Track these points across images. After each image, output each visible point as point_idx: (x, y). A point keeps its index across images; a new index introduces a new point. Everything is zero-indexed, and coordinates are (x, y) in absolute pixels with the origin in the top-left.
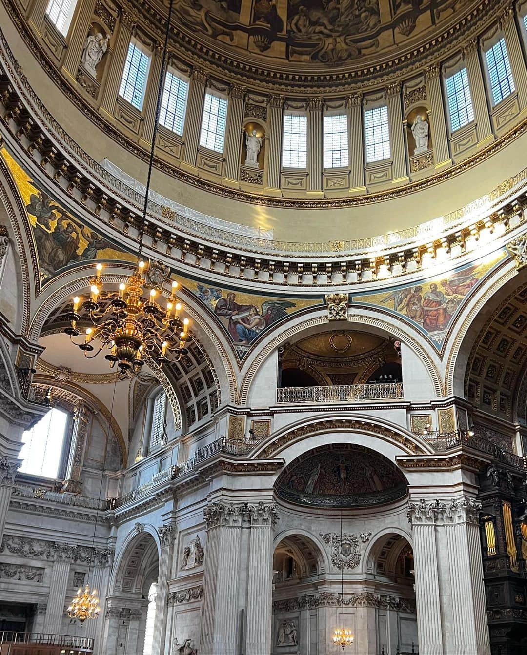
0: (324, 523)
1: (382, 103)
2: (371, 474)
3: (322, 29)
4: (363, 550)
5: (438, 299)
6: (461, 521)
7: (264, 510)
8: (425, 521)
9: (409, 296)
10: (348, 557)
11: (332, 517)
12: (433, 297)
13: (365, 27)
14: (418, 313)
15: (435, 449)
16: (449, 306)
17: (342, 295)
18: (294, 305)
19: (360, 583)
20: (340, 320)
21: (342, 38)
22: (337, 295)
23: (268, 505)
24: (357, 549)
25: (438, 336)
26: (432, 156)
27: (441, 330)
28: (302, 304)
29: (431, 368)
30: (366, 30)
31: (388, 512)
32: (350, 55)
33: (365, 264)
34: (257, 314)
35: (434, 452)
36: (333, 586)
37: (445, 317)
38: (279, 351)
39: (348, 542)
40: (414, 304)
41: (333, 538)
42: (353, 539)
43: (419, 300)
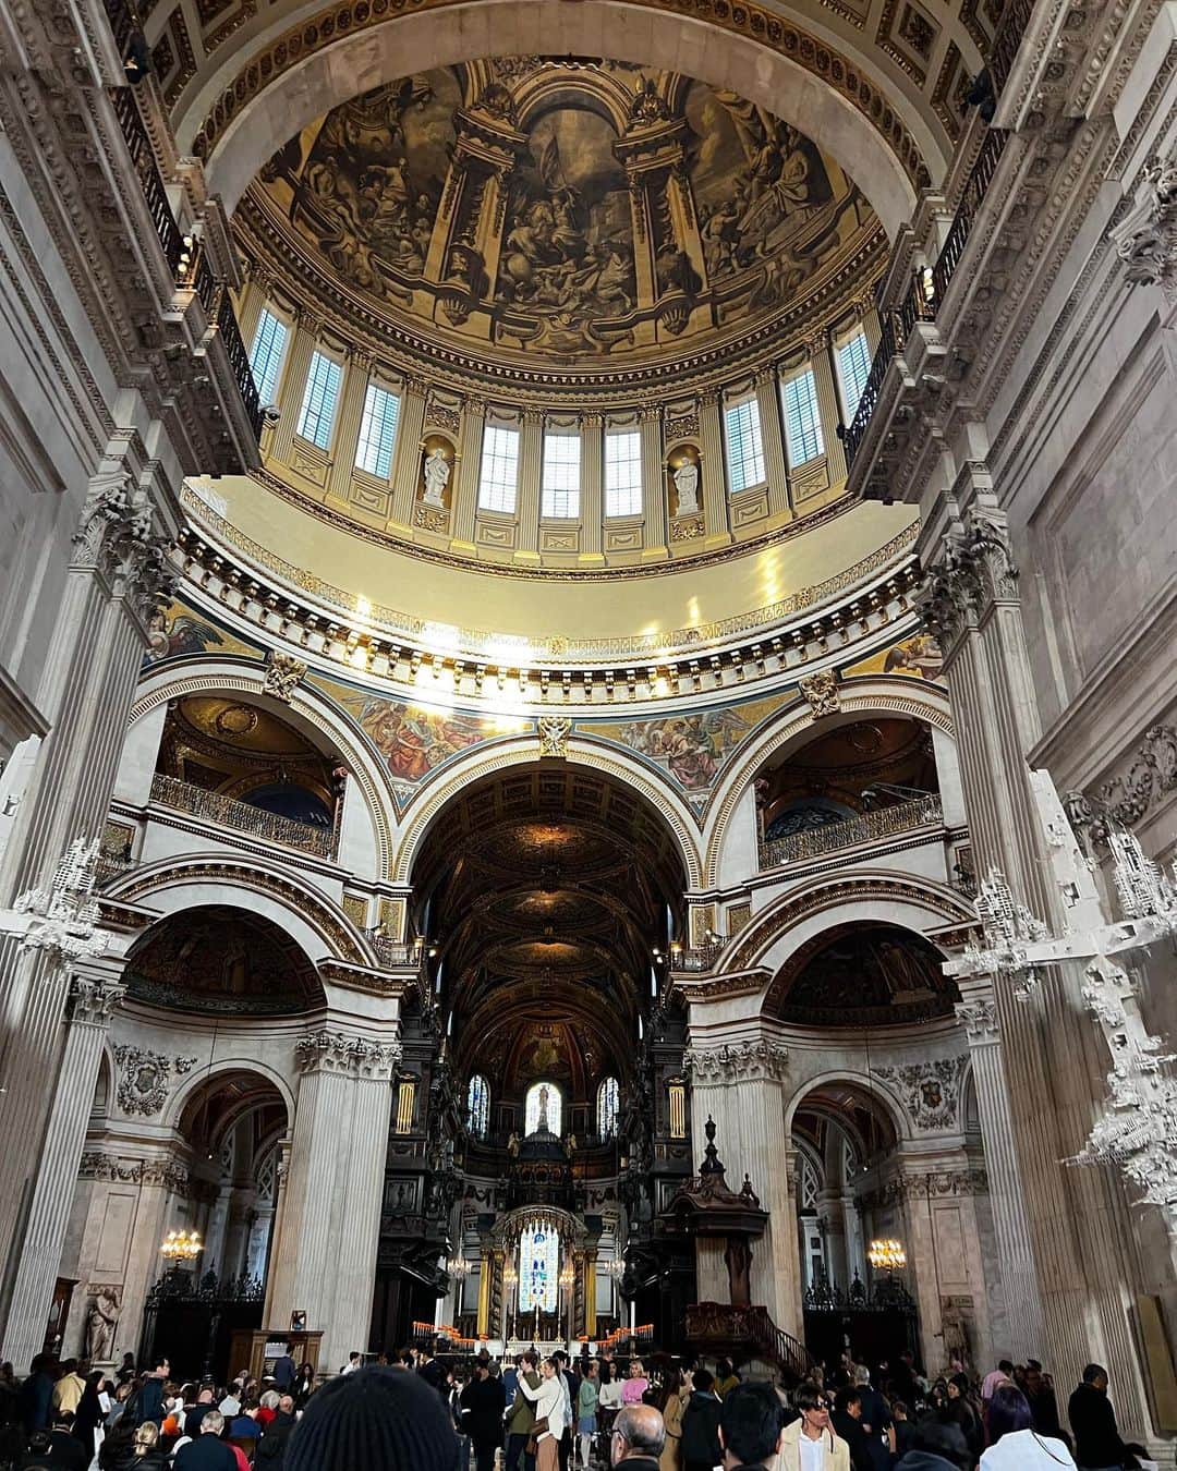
0: (124, 1026)
1: (394, 390)
2: (233, 963)
3: (347, 213)
4: (176, 1089)
5: (422, 737)
6: (382, 1078)
7: (104, 997)
8: (336, 1069)
9: (384, 712)
10: (146, 1095)
11: (140, 1018)
12: (415, 729)
13: (401, 262)
14: (388, 742)
15: (381, 962)
16: (433, 753)
17: (296, 664)
18: (220, 641)
19: (158, 1143)
20: (280, 699)
21: (368, 250)
22: (292, 660)
23: (110, 988)
24: (164, 1082)
25: (402, 786)
26: (446, 520)
27: (411, 780)
28: (233, 646)
29: (382, 830)
30: (401, 268)
31: (241, 1032)
32: (370, 284)
33: (344, 633)
34: (162, 629)
35: (377, 965)
36: (112, 1143)
37: (422, 765)
38: (170, 705)
39: (152, 1067)
40: (387, 726)
41: (131, 1057)
42: (162, 1064)
43: (397, 724)
